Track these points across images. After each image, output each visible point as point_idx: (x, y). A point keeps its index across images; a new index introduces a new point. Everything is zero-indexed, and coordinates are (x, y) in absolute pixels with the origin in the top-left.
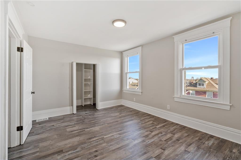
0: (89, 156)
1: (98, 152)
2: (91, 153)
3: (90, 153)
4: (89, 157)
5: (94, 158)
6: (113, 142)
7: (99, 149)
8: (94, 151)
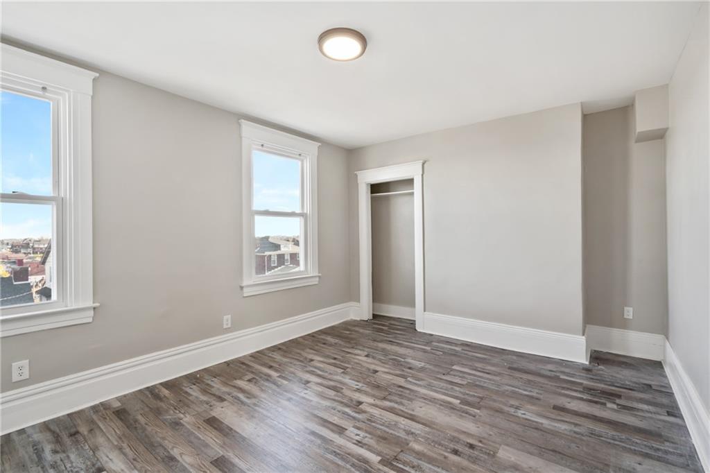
0: (482, 459)
1: (456, 448)
2: (470, 459)
3: (474, 462)
4: (486, 457)
5: (479, 446)
6: (391, 434)
7: (444, 451)
8: (460, 456)
